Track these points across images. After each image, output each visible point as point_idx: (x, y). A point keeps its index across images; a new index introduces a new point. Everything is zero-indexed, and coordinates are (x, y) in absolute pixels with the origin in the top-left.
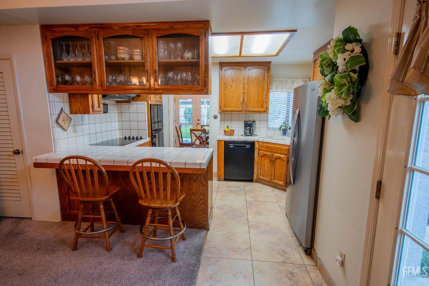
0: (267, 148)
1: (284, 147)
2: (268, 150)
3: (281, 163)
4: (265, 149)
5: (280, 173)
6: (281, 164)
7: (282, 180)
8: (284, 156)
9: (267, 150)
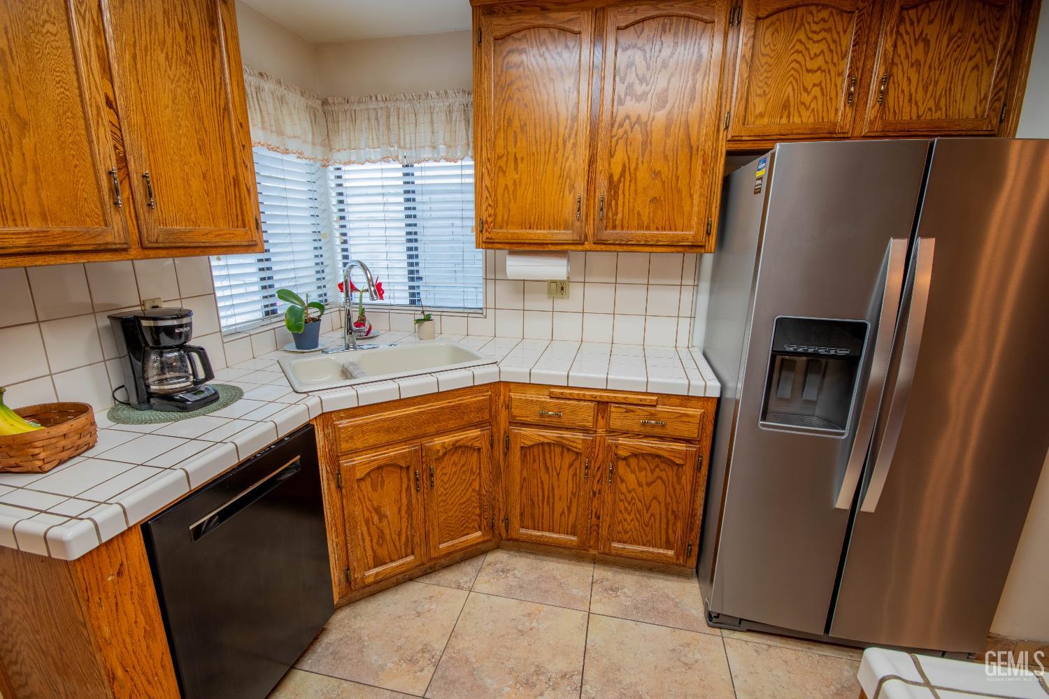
0: (388, 431)
1: (468, 399)
2: (395, 437)
3: (463, 465)
4: (372, 439)
5: (461, 504)
6: (465, 469)
7: (471, 526)
8: (475, 433)
9: (384, 438)
